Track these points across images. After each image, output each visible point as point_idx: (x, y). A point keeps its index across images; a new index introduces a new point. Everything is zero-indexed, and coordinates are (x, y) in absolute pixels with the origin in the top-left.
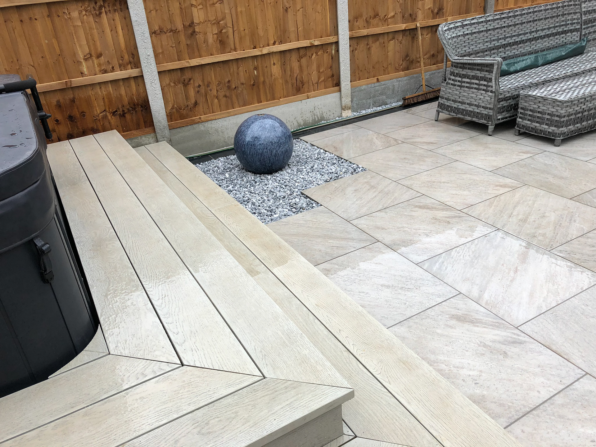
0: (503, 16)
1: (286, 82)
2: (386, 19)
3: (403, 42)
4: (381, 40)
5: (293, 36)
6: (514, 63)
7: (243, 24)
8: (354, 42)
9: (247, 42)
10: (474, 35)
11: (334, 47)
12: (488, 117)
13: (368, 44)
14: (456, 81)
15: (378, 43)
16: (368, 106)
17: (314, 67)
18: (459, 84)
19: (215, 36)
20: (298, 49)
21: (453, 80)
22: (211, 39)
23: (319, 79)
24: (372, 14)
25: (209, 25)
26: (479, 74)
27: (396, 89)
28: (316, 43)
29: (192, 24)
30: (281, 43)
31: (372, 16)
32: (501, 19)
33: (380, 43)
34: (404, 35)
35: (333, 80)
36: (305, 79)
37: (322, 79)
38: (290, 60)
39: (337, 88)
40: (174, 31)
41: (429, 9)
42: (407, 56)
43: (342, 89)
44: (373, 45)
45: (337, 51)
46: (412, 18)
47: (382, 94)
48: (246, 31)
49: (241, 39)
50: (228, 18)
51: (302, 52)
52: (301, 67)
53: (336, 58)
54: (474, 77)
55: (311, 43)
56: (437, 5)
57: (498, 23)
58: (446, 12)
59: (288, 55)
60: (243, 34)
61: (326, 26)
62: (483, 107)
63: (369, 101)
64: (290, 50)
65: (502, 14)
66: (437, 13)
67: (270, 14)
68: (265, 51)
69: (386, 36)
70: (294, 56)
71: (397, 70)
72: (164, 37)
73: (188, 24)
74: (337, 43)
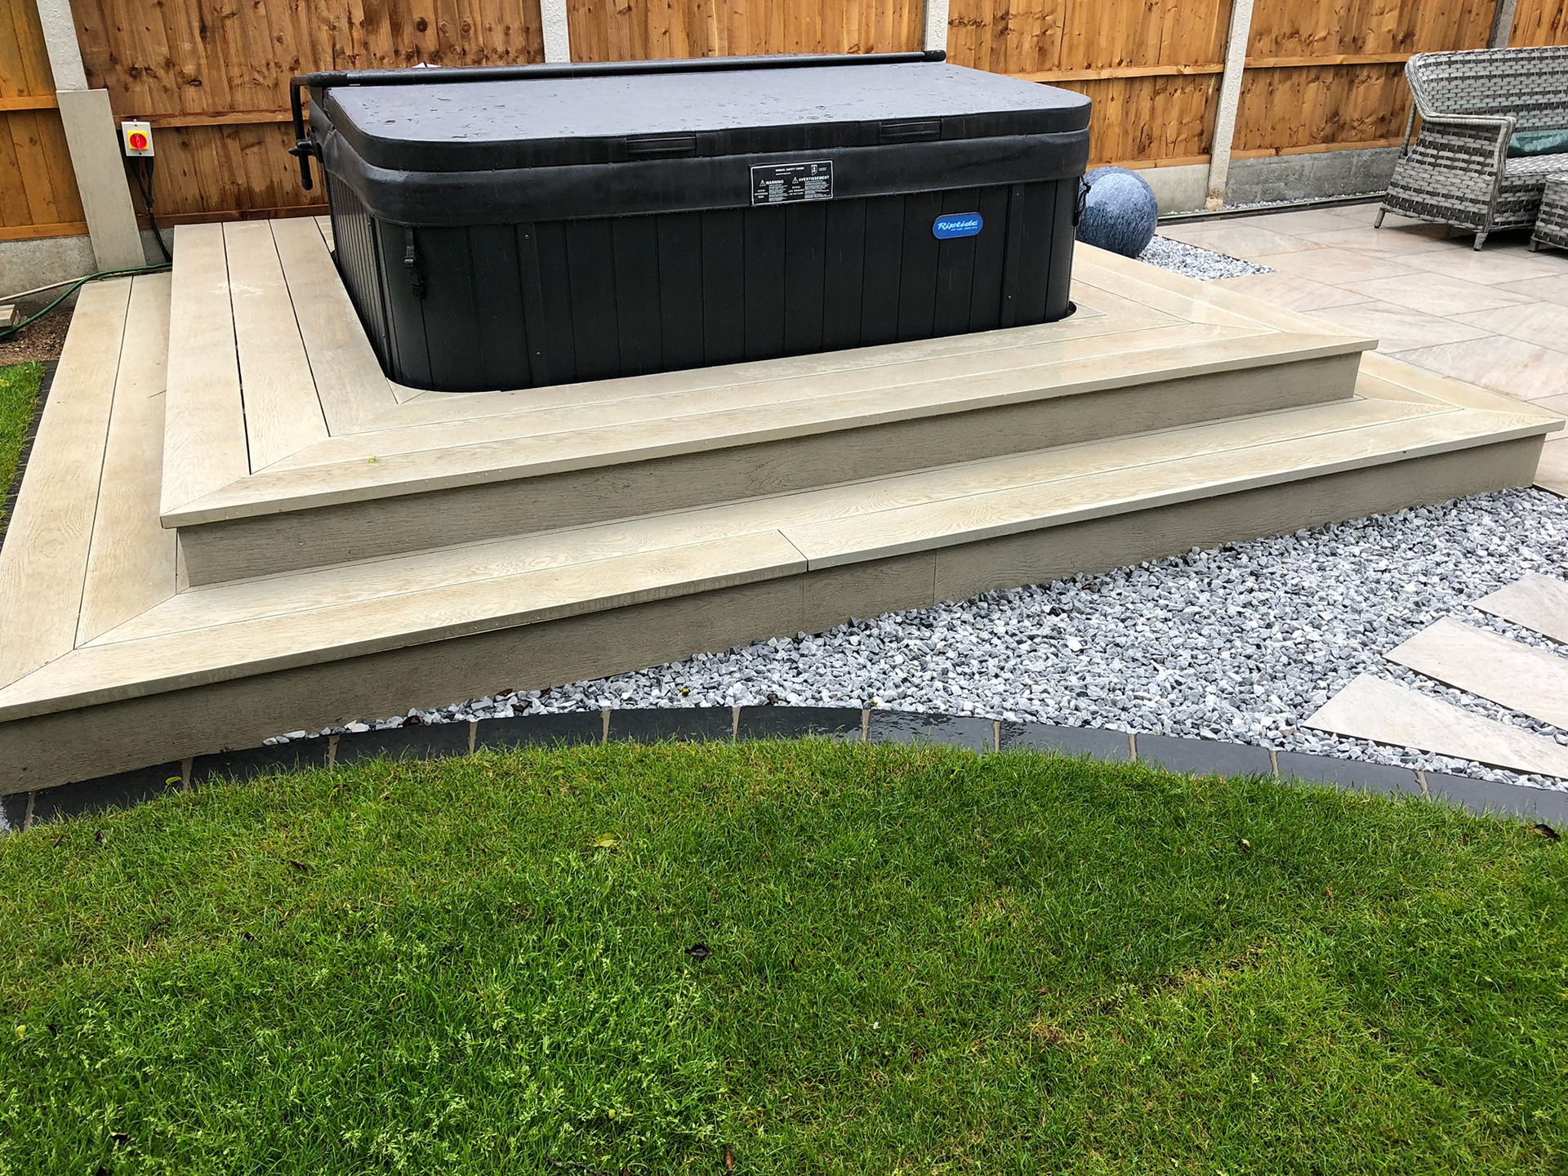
0: (1521, 55)
1: (1126, 132)
2: (1311, 42)
3: (1333, 86)
4: (1295, 78)
5: (1151, 54)
6: (1533, 139)
7: (1079, 26)
8: (1250, 76)
9: (1079, 57)
10: (1468, 82)
11: (1213, 81)
12: (1477, 218)
13: (1270, 84)
14: (1427, 155)
15: (1288, 83)
16: (1252, 197)
17: (1175, 113)
18: (1433, 160)
19: (1035, 39)
20: (1155, 77)
21: (1421, 154)
22: (1026, 46)
23: (1178, 135)
24: (1287, 30)
25: (1030, 20)
26: (1471, 143)
27: (1307, 172)
28: (1187, 71)
29: (1005, 17)
30: (1130, 63)
31: (1287, 34)
32: (1516, 60)
33: (1293, 85)
34: (1336, 75)
35: (1201, 141)
36: (1156, 133)
37: (1183, 137)
38: (1139, 95)
39: (1206, 157)
40: (978, 24)
41: (1389, 31)
42: (1336, 114)
43: (1215, 158)
44: (1280, 86)
45: (1218, 89)
46: (1357, 44)
47: (1279, 179)
48: (1082, 37)
49: (1071, 48)
50: (1060, 10)
51: (1160, 84)
52: (1153, 109)
53: (1213, 103)
54: (1461, 149)
55: (1179, 70)
56: (1404, 27)
57: (1511, 67)
58: (1419, 40)
59: (1137, 85)
60: (1075, 42)
61: (1208, 42)
62: (1471, 201)
63: (1255, 188)
64: (1142, 78)
65: (1521, 51)
66: (1402, 42)
67: (1124, 13)
68: (1105, 74)
69: (1305, 72)
70: (1146, 90)
71: (1313, 139)
72: (963, 31)
73: (1000, 14)
74: (1220, 76)
